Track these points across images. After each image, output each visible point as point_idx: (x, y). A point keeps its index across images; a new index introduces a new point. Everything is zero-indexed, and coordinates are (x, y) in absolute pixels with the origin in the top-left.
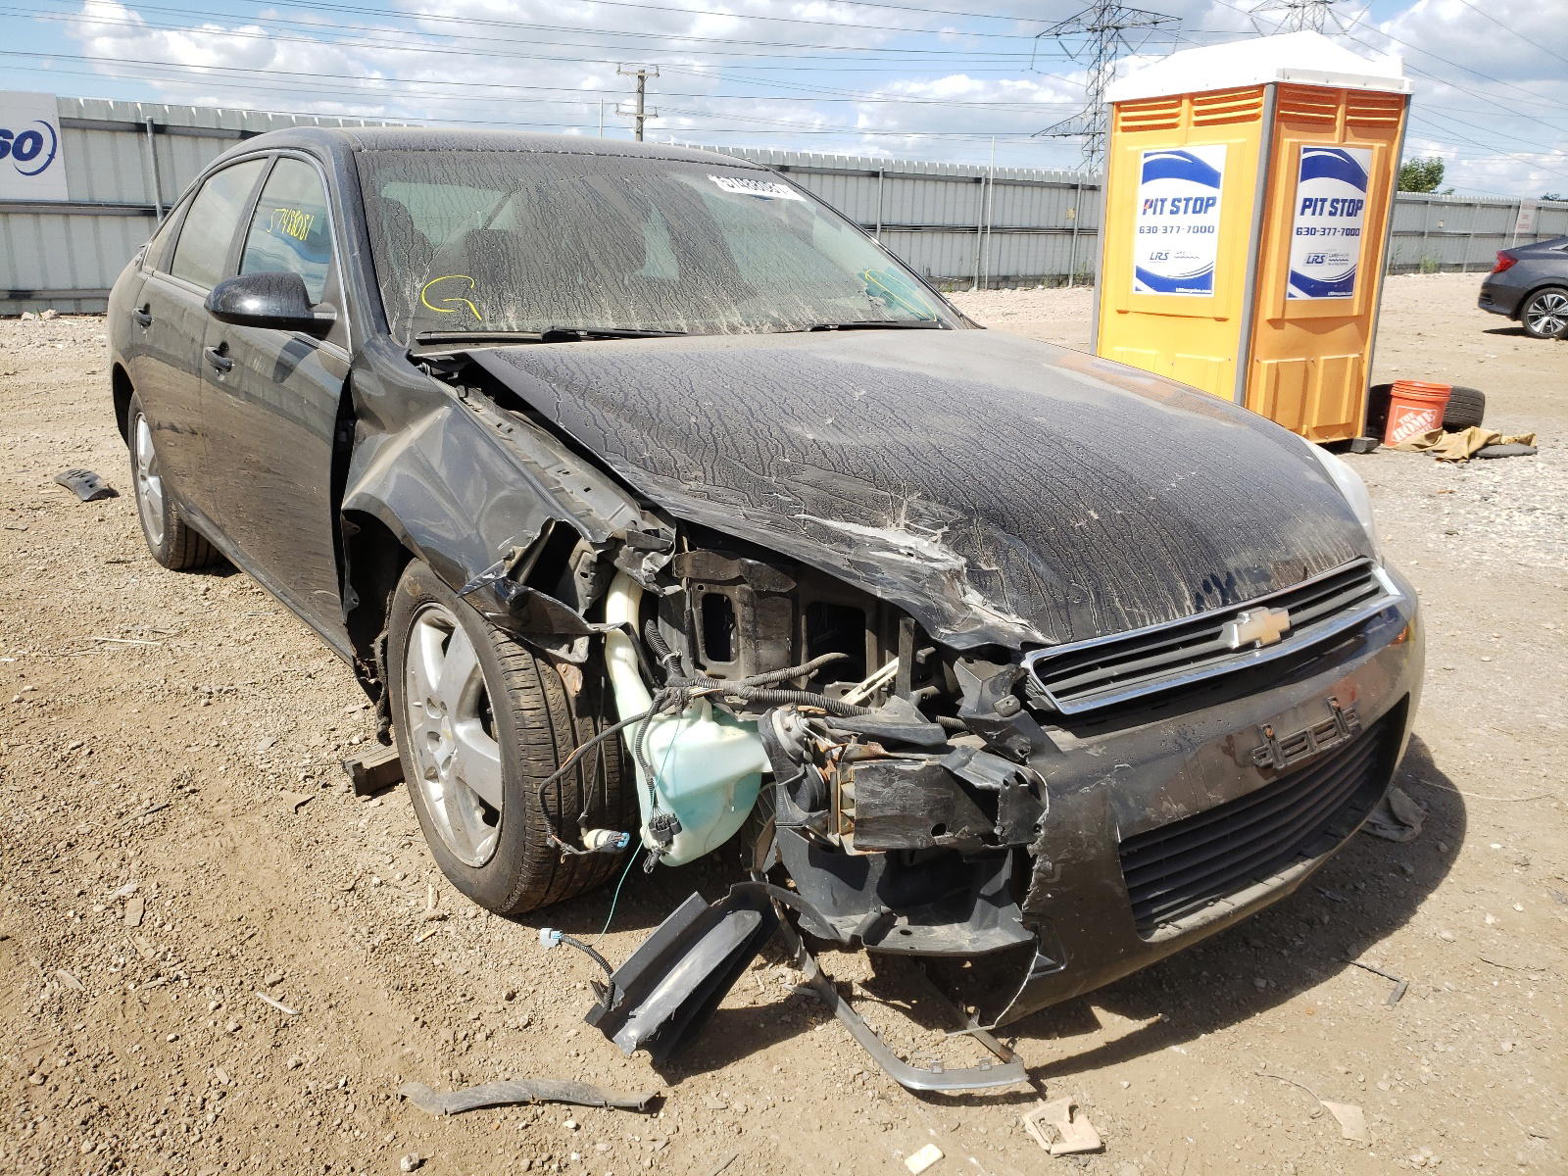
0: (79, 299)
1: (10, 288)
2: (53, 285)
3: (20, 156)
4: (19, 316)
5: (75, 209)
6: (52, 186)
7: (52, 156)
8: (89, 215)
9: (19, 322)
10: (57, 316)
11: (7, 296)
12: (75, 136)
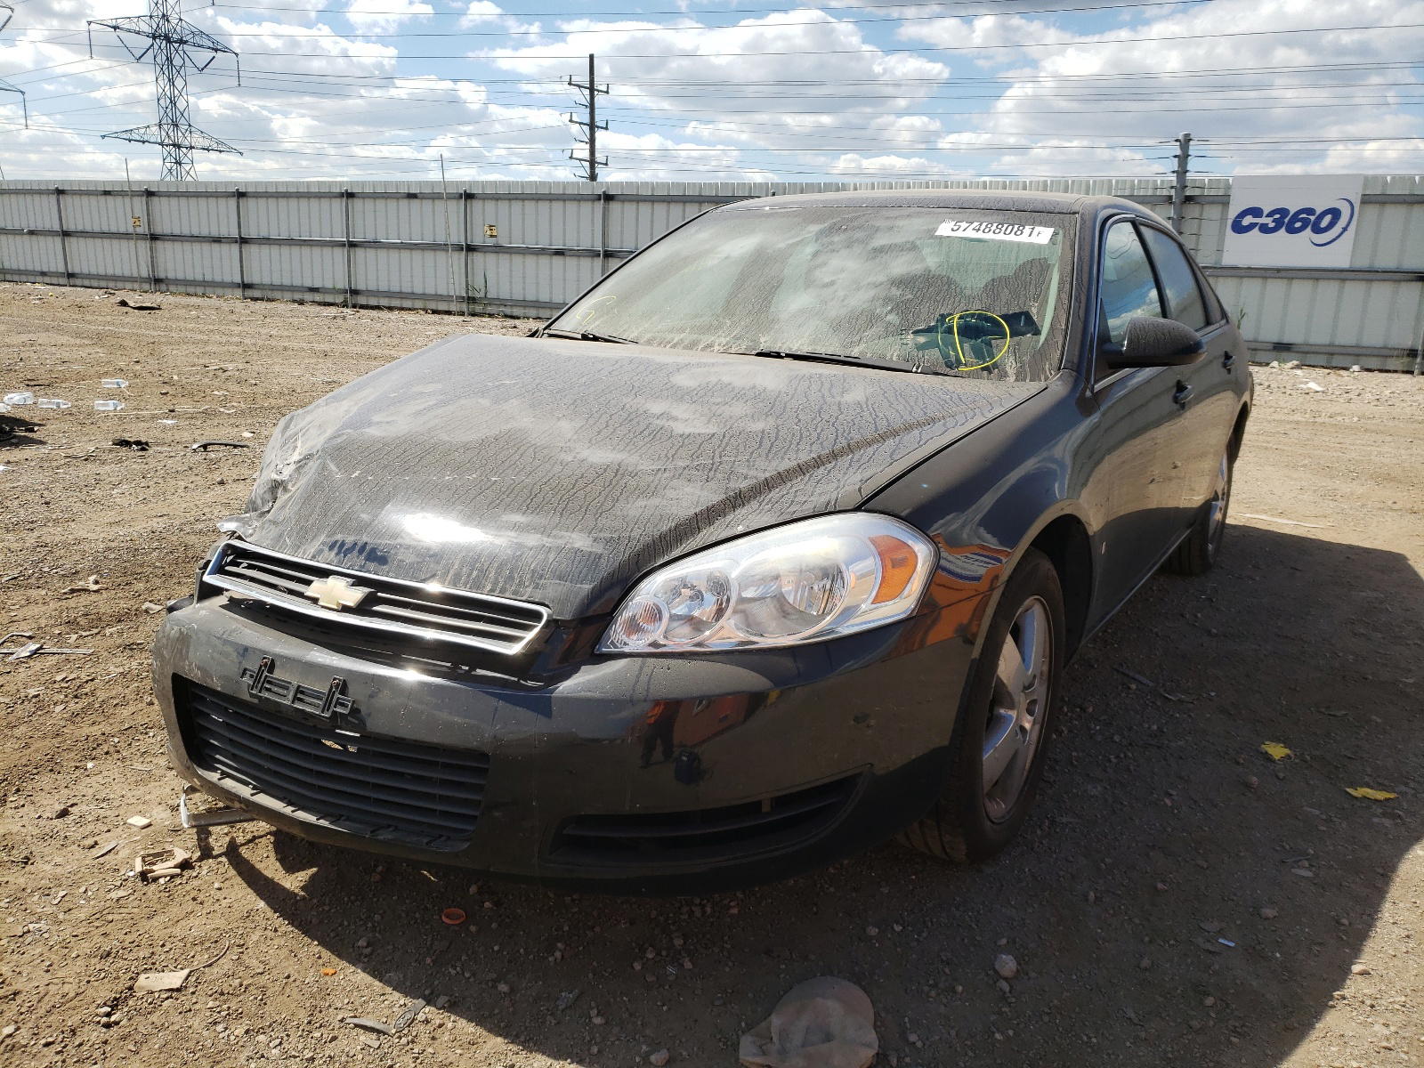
0: (1332, 354)
1: (1275, 341)
2: (1312, 340)
3: (1317, 230)
4: (1267, 364)
5: (1352, 275)
6: (1339, 254)
7: (1345, 229)
8: (1363, 280)
9: (1267, 369)
10: (1298, 367)
11: (1271, 348)
12: (1372, 211)
